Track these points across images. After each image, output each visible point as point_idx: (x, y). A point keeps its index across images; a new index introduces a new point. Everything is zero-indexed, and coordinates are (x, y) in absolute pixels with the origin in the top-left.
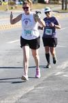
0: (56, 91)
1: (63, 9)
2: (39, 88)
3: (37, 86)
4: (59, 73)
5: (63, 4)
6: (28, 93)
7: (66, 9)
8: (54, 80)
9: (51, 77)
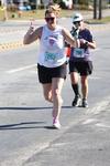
0: (85, 150)
1: (95, 17)
4: (89, 121)
5: (95, 11)
6: (38, 154)
7: (100, 18)
9: (76, 127)
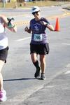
2: (48, 87)
3: (46, 85)
8: (64, 79)
